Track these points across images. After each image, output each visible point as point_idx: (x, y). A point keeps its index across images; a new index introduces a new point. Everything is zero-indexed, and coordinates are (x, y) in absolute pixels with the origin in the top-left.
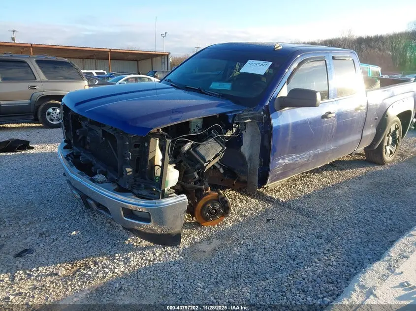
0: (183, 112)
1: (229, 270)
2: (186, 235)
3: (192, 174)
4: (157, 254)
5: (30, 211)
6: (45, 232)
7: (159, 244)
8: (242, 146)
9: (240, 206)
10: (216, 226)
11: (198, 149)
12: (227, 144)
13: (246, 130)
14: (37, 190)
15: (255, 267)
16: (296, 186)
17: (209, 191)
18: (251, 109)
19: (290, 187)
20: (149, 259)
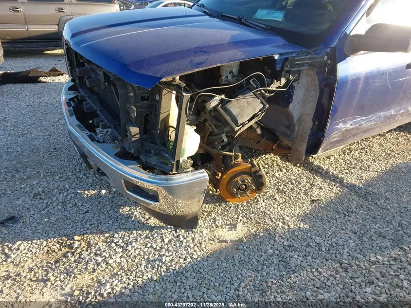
0: (212, 53)
1: (257, 276)
2: (206, 214)
3: (219, 136)
4: (166, 241)
5: (33, 161)
6: (41, 192)
7: (171, 225)
8: (291, 104)
9: (278, 176)
10: (245, 204)
11: (229, 106)
12: (269, 100)
13: (299, 81)
14: (47, 133)
15: (292, 276)
16: (351, 151)
17: (240, 159)
18: (310, 51)
19: (344, 154)
20: (155, 246)
